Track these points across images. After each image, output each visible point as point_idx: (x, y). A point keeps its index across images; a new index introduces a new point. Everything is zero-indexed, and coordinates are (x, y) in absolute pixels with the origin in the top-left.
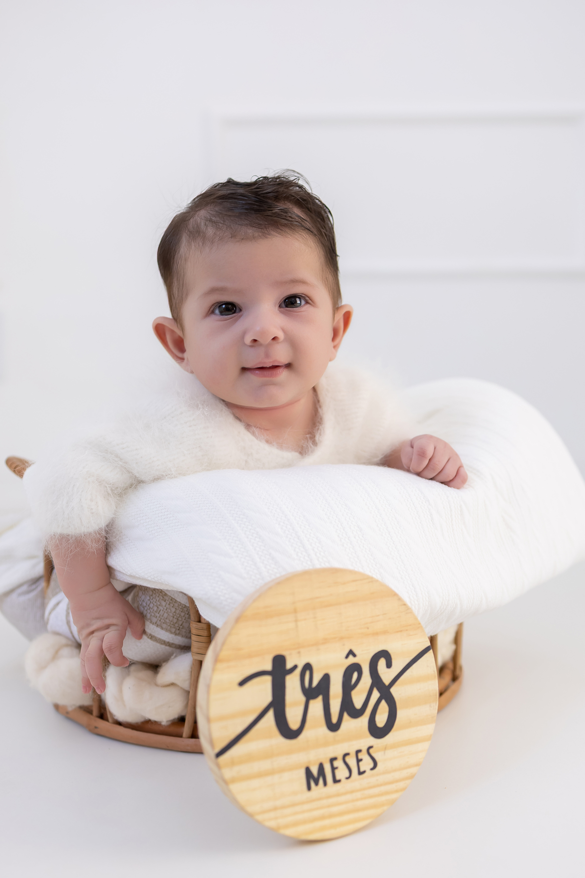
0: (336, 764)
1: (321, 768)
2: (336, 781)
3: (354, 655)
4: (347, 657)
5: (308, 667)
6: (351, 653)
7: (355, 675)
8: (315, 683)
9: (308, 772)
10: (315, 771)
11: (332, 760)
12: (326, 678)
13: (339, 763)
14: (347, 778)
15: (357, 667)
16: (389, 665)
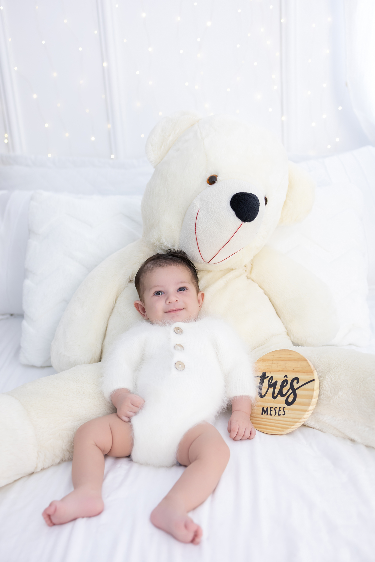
0: (272, 409)
1: (267, 408)
2: (271, 415)
3: (287, 377)
4: (284, 377)
5: (272, 378)
6: (286, 376)
7: (286, 383)
8: (272, 383)
9: (263, 408)
10: (265, 409)
11: (271, 408)
12: (276, 382)
13: (273, 409)
14: (274, 415)
15: (286, 381)
16: (298, 383)
